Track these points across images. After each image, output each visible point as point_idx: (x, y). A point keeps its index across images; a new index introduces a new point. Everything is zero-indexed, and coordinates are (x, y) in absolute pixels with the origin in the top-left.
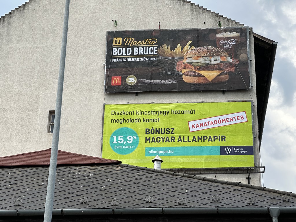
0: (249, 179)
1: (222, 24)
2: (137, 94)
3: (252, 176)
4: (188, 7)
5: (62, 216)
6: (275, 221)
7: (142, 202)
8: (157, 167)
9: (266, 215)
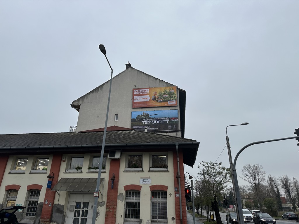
1: (169, 86)
2: (142, 108)
3: (178, 133)
4: (158, 80)
5: (111, 146)
6: (177, 147)
7: (136, 142)
8: (146, 131)
9: (175, 145)
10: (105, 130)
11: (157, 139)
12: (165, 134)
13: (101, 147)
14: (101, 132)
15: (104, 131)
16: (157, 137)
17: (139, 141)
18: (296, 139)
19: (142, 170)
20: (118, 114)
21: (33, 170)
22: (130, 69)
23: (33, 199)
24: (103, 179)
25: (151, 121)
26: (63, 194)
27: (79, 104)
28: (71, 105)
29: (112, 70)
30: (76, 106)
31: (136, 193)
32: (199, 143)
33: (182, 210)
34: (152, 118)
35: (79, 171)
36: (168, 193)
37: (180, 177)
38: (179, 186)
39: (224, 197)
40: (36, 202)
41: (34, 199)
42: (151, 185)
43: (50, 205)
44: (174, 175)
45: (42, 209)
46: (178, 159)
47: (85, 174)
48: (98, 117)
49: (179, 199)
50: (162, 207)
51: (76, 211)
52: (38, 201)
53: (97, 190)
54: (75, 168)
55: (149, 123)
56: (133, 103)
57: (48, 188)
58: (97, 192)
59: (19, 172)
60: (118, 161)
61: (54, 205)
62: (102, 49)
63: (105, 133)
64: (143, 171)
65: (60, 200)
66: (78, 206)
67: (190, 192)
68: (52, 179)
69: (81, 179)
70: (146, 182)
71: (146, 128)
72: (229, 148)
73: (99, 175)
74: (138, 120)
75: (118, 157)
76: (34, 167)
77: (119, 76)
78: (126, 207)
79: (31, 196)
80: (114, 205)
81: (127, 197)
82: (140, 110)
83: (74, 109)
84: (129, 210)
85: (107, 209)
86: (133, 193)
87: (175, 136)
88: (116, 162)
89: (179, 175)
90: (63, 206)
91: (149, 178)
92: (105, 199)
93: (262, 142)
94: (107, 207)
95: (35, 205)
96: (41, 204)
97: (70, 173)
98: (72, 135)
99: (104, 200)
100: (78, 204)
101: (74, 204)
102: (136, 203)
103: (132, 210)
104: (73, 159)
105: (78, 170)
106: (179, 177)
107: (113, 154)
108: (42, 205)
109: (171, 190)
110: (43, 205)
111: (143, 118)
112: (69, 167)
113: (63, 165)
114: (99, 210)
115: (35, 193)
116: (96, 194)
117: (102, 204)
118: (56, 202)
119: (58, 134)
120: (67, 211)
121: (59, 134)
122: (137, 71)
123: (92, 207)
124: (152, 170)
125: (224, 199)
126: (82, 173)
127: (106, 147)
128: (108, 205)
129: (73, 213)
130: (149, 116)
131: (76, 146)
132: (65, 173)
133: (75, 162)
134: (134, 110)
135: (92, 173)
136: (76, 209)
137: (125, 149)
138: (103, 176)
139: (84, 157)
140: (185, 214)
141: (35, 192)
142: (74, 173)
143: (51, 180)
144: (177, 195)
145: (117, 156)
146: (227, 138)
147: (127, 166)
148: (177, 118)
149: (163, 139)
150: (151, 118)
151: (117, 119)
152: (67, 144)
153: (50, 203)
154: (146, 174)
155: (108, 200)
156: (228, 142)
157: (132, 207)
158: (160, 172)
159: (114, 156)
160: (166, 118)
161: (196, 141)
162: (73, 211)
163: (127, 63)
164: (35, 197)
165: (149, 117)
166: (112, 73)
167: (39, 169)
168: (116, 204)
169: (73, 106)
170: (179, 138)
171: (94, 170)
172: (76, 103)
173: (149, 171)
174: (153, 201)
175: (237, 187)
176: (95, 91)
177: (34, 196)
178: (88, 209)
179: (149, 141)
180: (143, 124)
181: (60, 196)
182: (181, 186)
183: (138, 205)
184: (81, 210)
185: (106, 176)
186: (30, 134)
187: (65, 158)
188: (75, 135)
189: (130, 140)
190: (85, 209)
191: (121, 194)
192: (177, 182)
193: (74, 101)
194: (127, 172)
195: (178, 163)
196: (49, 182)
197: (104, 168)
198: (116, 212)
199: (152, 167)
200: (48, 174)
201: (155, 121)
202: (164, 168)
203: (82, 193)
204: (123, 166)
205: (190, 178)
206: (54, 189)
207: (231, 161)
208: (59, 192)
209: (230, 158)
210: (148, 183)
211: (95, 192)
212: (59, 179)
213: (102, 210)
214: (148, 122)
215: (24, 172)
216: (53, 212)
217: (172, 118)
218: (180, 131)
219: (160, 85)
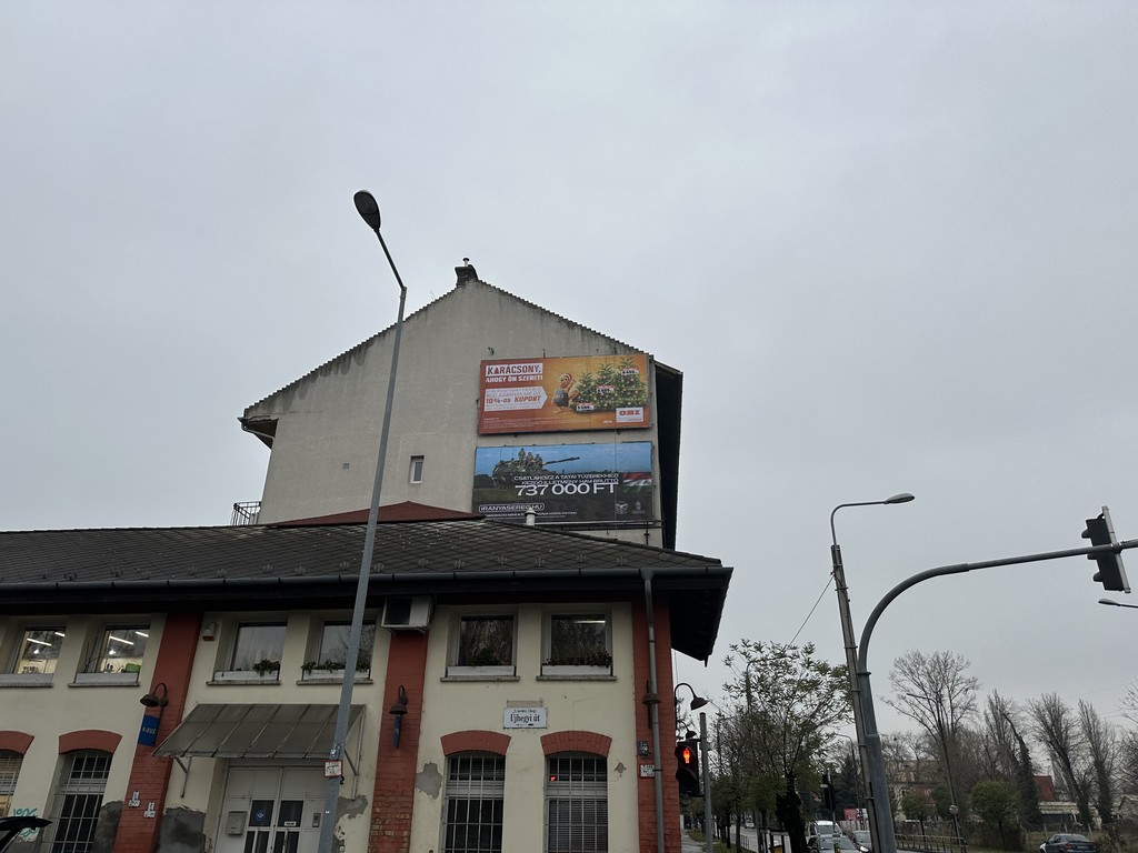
0: (647, 535)
1: (618, 351)
2: (516, 434)
3: (650, 531)
4: (577, 331)
5: (394, 582)
6: (648, 584)
7: (494, 564)
8: (530, 521)
9: (638, 578)
10: (373, 518)
11: (572, 555)
12: (602, 534)
13: (354, 584)
14: (355, 528)
15: (367, 523)
16: (573, 544)
17: (503, 559)
18: (1089, 558)
19: (512, 674)
20: (423, 457)
21: (85, 672)
22: (470, 285)
23: (84, 787)
24: (359, 710)
25: (551, 486)
26: (203, 767)
27: (273, 418)
28: (241, 420)
29: (404, 289)
30: (260, 423)
31: (489, 763)
32: (730, 570)
33: (665, 828)
34: (554, 474)
35: (268, 677)
36: (611, 764)
37: (658, 702)
38: (652, 735)
39: (825, 777)
40: (95, 800)
41: (86, 789)
42: (545, 733)
43: (150, 813)
44: (636, 693)
45: (116, 828)
46: (651, 630)
47: (290, 691)
48: (346, 466)
49: (654, 784)
50: (589, 818)
51: (251, 835)
52: (102, 797)
53: (338, 753)
54: (252, 665)
55: (542, 493)
56: (482, 414)
57: (143, 747)
58: (337, 760)
59: (29, 681)
60: (418, 638)
61: (164, 813)
62: (368, 208)
63: (371, 528)
64: (515, 679)
65: (191, 791)
66: (261, 816)
67: (694, 758)
68: (158, 708)
69: (273, 711)
70: (526, 719)
71: (531, 510)
72: (842, 589)
73: (347, 695)
74: (500, 481)
75: (420, 625)
76: (89, 664)
77: (430, 312)
78: (450, 818)
79: (76, 775)
80: (403, 810)
81: (453, 778)
82: (510, 441)
83: (252, 437)
84: (461, 830)
85: (376, 827)
86: (477, 763)
87: (642, 541)
88: (411, 644)
89: (655, 691)
90: (200, 816)
91: (541, 703)
92: (367, 788)
93: (965, 568)
94: (375, 818)
95: (89, 813)
96: (112, 809)
97: (230, 684)
98: (243, 536)
99: (362, 792)
100: (261, 809)
101: (247, 808)
102: (487, 803)
103: (473, 829)
104: (243, 629)
105: (262, 675)
106: (655, 702)
107: (400, 611)
108: (116, 811)
109: (622, 752)
110: (121, 811)
111: (518, 474)
112: (227, 661)
113: (206, 658)
114: (343, 830)
115: (89, 766)
116: (332, 769)
117: (357, 806)
118: (174, 801)
119: (188, 532)
120: (215, 834)
121: (192, 532)
122: (497, 296)
123: (316, 818)
124: (549, 674)
125: (822, 786)
126: (277, 683)
127: (372, 583)
128: (378, 810)
129: (242, 842)
130: (541, 465)
131: (255, 579)
132: (213, 684)
133: (254, 642)
134: (485, 442)
135: (317, 684)
136: (252, 829)
137: (447, 593)
138: (359, 695)
139: (285, 624)
140: (674, 844)
141: (91, 761)
142: (246, 684)
143: (155, 712)
144: (647, 771)
145: (418, 619)
146: (836, 552)
147: (455, 657)
148: (647, 475)
149: (595, 555)
150: (551, 474)
151: (417, 478)
152: (223, 571)
153: (151, 805)
154: (528, 689)
155: (378, 793)
156: (838, 569)
157: (474, 818)
158: (580, 680)
159: (405, 617)
160: (606, 472)
161: (719, 561)
162: (240, 835)
163: (463, 265)
164: (91, 780)
165: (544, 468)
166: (403, 298)
167: (109, 668)
168: (409, 808)
169: (248, 424)
170: (656, 549)
171: (326, 675)
172: (260, 414)
173: (541, 679)
174: (555, 793)
175: (873, 739)
176: (334, 366)
177: (87, 775)
178: (298, 825)
179: (539, 561)
180: (520, 494)
181: (190, 778)
182: (660, 734)
183: (494, 809)
184: (272, 830)
185: (372, 697)
186: (75, 530)
187: (212, 626)
188: (255, 536)
189: (466, 559)
190: (289, 827)
191: (431, 767)
192: (647, 722)
193: (251, 407)
194: (455, 681)
195: (652, 645)
196: (147, 721)
197: (364, 665)
198: (409, 837)
199: (553, 663)
200: (145, 690)
201: (565, 485)
202: (596, 667)
203: (278, 764)
204: (438, 658)
205: (697, 703)
206: (164, 749)
207: (848, 639)
208: (184, 761)
209: (846, 628)
210: (536, 724)
211: (329, 760)
212: (189, 708)
213: (355, 832)
214: (539, 490)
215: (48, 681)
216: (159, 838)
217: (629, 475)
218: (660, 524)
219: (586, 347)
